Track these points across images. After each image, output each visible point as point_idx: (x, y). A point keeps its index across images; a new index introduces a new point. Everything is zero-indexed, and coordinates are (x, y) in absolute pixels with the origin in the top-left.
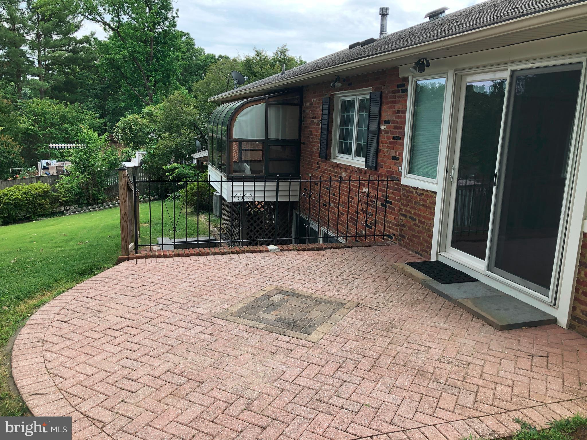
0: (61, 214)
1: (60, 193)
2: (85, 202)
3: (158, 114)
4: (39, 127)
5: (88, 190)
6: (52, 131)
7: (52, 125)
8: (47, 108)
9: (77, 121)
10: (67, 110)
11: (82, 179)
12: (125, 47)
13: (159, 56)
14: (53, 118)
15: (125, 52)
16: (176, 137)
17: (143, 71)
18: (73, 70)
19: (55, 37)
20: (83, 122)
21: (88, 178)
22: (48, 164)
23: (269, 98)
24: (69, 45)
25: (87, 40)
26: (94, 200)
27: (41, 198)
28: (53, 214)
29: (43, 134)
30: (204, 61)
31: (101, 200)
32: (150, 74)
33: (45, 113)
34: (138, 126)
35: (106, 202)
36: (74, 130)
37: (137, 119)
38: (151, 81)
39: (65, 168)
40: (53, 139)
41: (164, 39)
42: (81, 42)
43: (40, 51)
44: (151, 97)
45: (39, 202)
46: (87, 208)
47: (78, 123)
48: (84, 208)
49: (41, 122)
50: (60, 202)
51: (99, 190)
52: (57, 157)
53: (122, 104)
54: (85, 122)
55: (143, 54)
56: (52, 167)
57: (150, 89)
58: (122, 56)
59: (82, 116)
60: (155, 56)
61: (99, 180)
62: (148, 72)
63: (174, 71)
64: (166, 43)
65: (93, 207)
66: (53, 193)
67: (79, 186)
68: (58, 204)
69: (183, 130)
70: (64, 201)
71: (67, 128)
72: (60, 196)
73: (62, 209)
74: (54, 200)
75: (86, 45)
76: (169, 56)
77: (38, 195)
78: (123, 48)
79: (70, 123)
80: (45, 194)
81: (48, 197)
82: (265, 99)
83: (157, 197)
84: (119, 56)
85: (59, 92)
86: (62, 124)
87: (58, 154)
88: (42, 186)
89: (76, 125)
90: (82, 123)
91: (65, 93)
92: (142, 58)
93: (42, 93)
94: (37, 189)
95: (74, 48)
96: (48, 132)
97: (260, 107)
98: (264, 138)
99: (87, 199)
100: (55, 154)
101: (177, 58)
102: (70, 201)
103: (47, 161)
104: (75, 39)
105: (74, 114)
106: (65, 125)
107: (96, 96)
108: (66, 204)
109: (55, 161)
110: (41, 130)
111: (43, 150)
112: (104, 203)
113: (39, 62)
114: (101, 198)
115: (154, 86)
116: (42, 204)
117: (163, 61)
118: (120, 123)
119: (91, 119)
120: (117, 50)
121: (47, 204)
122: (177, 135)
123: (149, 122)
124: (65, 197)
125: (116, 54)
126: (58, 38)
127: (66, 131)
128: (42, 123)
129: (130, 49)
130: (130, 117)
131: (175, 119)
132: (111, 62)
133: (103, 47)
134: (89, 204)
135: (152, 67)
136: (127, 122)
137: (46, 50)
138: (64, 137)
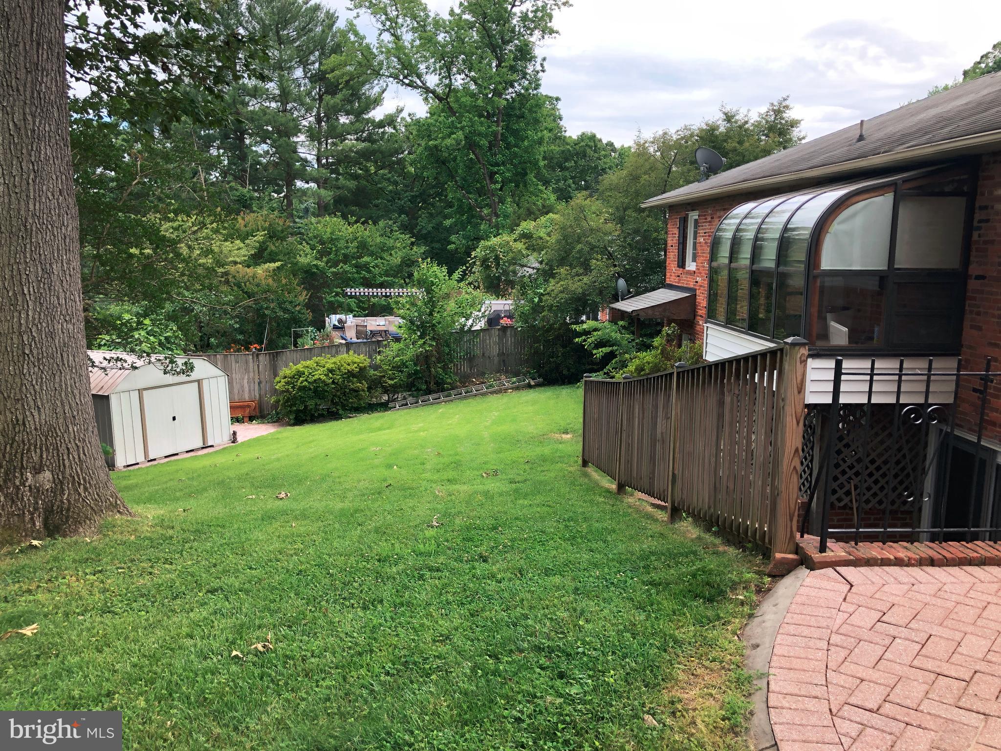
0: (385, 407)
1: (385, 371)
2: (424, 387)
3: (542, 234)
4: (327, 263)
5: (429, 368)
6: (347, 267)
7: (346, 259)
8: (340, 231)
9: (383, 250)
10: (367, 233)
11: (421, 346)
12: (459, 126)
13: (511, 139)
14: (347, 248)
15: (460, 135)
16: (581, 275)
17: (484, 165)
18: (367, 170)
19: (343, 120)
20: (393, 252)
21: (431, 345)
22: (340, 321)
23: (903, 182)
24: (363, 132)
25: (390, 120)
26: (437, 383)
27: (355, 379)
28: (371, 408)
29: (333, 273)
30: (575, 145)
31: (450, 384)
32: (496, 169)
33: (338, 239)
34: (511, 254)
35: (457, 387)
36: (377, 266)
37: (508, 242)
38: (497, 182)
39: (369, 328)
40: (348, 282)
41: (520, 109)
42: (381, 124)
43: (320, 143)
44: (495, 209)
45: (352, 386)
46: (426, 397)
47: (385, 255)
48: (422, 398)
49: (330, 253)
50: (383, 387)
51: (445, 368)
52: (351, 311)
53: (448, 223)
54: (396, 253)
55: (486, 136)
56: (350, 327)
57: (493, 195)
58: (454, 142)
59: (390, 242)
60: (504, 138)
61: (447, 350)
62: (492, 166)
63: (535, 164)
64: (523, 117)
65: (435, 395)
66: (372, 372)
67: (417, 360)
68: (380, 390)
69: (594, 261)
70: (391, 386)
71: (368, 263)
72: (384, 376)
73: (385, 398)
74: (375, 384)
75: (389, 130)
76: (527, 137)
77: (351, 374)
78: (457, 128)
79: (371, 254)
80: (360, 374)
81: (365, 378)
82: (894, 184)
83: (541, 380)
84: (448, 142)
85: (346, 206)
86: (361, 257)
87: (354, 306)
88: (357, 360)
89: (381, 258)
90: (391, 254)
91: (354, 208)
92: (484, 142)
93: (323, 209)
94: (349, 365)
95: (370, 134)
96: (341, 270)
97: (883, 203)
98: (886, 268)
99: (426, 382)
100: (348, 305)
101: (540, 142)
102: (400, 386)
103: (338, 316)
104: (373, 121)
105: (379, 240)
106: (366, 259)
107: (402, 211)
108: (395, 389)
109: (351, 316)
110: (330, 267)
111: (333, 299)
112: (453, 389)
113: (319, 160)
114: (449, 380)
115: (501, 189)
116: (356, 391)
117: (517, 147)
118: (478, 250)
119: (404, 248)
120: (446, 131)
121: (363, 390)
122: (581, 271)
123: (527, 249)
124: (392, 379)
125: (443, 138)
126: (347, 121)
127: (365, 266)
128: (332, 256)
129: (467, 130)
130: (494, 241)
131: (579, 242)
132: (434, 153)
133: (422, 129)
134: (429, 392)
135: (499, 158)
136: (492, 249)
137: (329, 141)
138: (364, 278)
